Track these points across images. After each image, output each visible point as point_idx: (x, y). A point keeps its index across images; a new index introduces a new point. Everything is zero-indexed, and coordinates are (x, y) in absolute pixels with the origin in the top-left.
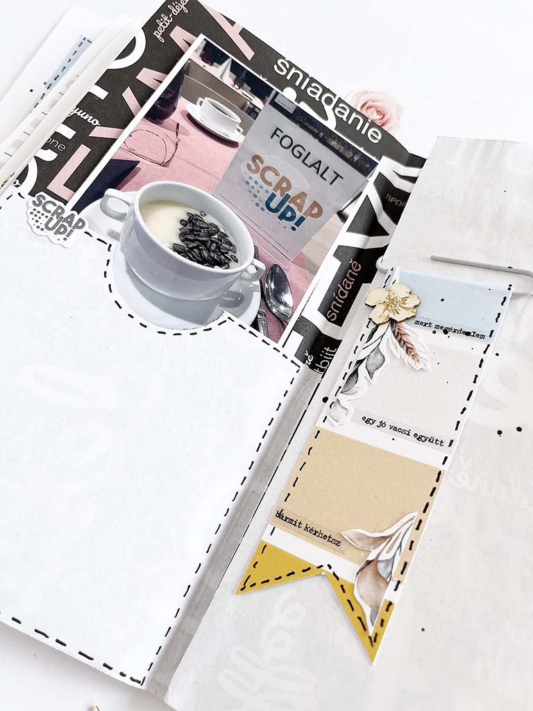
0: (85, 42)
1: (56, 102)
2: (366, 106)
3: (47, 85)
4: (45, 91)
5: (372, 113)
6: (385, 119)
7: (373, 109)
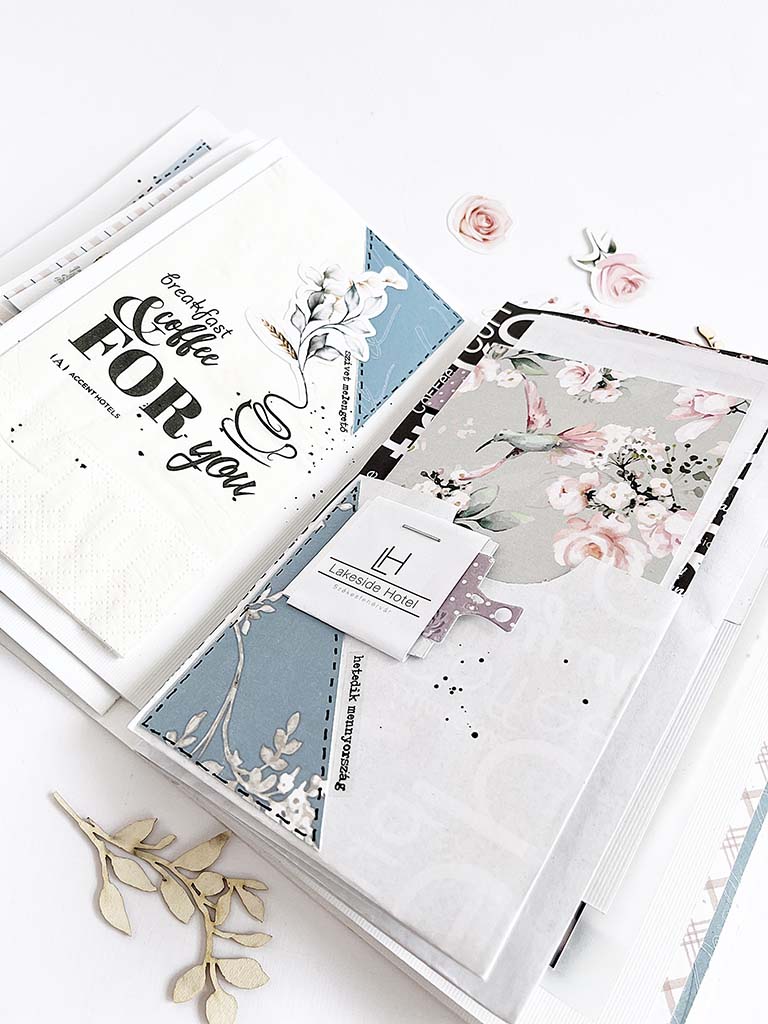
0: (204, 147)
1: (166, 197)
2: (478, 211)
3: (157, 180)
4: (154, 185)
5: (482, 220)
6: (495, 227)
7: (484, 216)
